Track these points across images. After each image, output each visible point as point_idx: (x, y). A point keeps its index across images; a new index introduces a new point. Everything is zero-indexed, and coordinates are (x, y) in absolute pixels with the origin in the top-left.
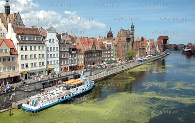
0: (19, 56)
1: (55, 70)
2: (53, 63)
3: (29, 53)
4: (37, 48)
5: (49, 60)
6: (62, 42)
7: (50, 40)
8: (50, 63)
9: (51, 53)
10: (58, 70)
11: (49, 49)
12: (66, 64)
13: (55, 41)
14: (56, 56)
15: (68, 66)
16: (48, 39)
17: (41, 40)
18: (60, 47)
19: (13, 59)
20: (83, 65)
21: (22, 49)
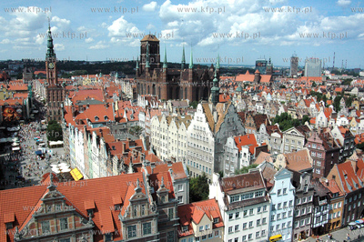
0: (226, 229)
1: (284, 238)
2: (280, 227)
3: (241, 221)
4: (255, 211)
5: (275, 224)
6: (302, 189)
7: (279, 191)
8: (275, 229)
9: (278, 212)
10: (290, 236)
11: (276, 207)
12: (305, 225)
13: (287, 191)
14: (287, 215)
15: (309, 228)
16: (275, 190)
17: (263, 195)
18: (296, 198)
19: (217, 233)
20: (340, 219)
21: (230, 217)
